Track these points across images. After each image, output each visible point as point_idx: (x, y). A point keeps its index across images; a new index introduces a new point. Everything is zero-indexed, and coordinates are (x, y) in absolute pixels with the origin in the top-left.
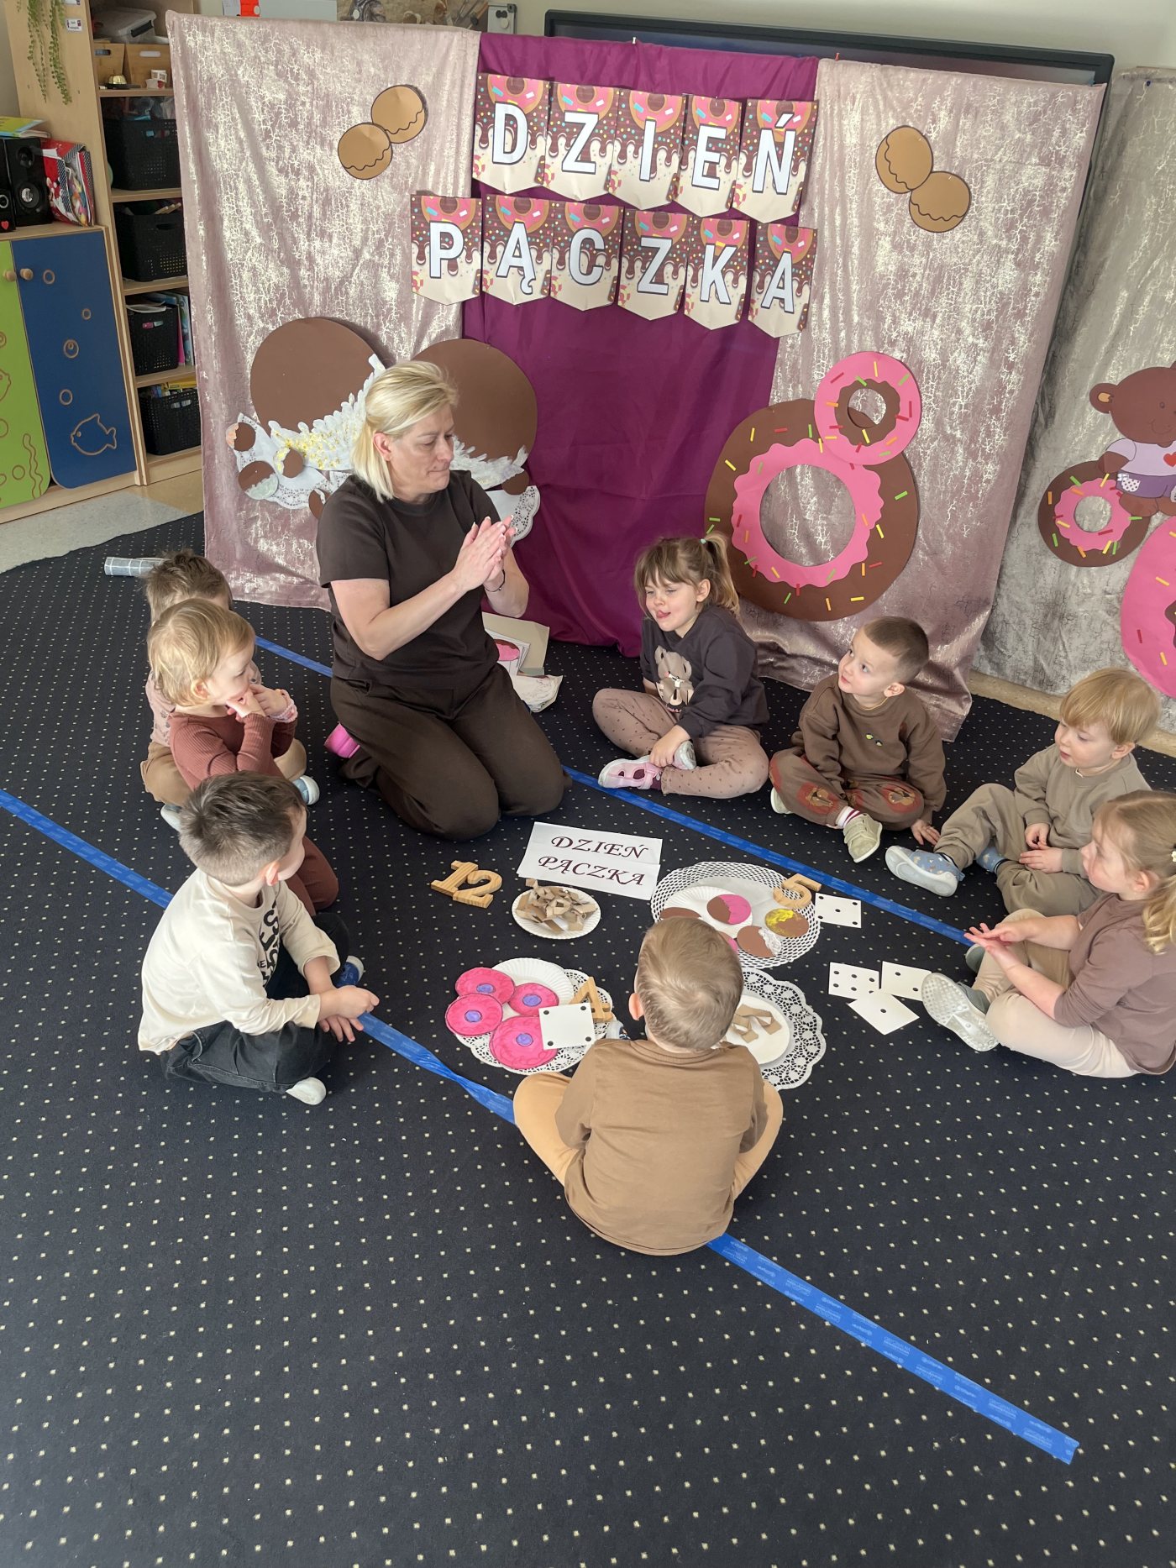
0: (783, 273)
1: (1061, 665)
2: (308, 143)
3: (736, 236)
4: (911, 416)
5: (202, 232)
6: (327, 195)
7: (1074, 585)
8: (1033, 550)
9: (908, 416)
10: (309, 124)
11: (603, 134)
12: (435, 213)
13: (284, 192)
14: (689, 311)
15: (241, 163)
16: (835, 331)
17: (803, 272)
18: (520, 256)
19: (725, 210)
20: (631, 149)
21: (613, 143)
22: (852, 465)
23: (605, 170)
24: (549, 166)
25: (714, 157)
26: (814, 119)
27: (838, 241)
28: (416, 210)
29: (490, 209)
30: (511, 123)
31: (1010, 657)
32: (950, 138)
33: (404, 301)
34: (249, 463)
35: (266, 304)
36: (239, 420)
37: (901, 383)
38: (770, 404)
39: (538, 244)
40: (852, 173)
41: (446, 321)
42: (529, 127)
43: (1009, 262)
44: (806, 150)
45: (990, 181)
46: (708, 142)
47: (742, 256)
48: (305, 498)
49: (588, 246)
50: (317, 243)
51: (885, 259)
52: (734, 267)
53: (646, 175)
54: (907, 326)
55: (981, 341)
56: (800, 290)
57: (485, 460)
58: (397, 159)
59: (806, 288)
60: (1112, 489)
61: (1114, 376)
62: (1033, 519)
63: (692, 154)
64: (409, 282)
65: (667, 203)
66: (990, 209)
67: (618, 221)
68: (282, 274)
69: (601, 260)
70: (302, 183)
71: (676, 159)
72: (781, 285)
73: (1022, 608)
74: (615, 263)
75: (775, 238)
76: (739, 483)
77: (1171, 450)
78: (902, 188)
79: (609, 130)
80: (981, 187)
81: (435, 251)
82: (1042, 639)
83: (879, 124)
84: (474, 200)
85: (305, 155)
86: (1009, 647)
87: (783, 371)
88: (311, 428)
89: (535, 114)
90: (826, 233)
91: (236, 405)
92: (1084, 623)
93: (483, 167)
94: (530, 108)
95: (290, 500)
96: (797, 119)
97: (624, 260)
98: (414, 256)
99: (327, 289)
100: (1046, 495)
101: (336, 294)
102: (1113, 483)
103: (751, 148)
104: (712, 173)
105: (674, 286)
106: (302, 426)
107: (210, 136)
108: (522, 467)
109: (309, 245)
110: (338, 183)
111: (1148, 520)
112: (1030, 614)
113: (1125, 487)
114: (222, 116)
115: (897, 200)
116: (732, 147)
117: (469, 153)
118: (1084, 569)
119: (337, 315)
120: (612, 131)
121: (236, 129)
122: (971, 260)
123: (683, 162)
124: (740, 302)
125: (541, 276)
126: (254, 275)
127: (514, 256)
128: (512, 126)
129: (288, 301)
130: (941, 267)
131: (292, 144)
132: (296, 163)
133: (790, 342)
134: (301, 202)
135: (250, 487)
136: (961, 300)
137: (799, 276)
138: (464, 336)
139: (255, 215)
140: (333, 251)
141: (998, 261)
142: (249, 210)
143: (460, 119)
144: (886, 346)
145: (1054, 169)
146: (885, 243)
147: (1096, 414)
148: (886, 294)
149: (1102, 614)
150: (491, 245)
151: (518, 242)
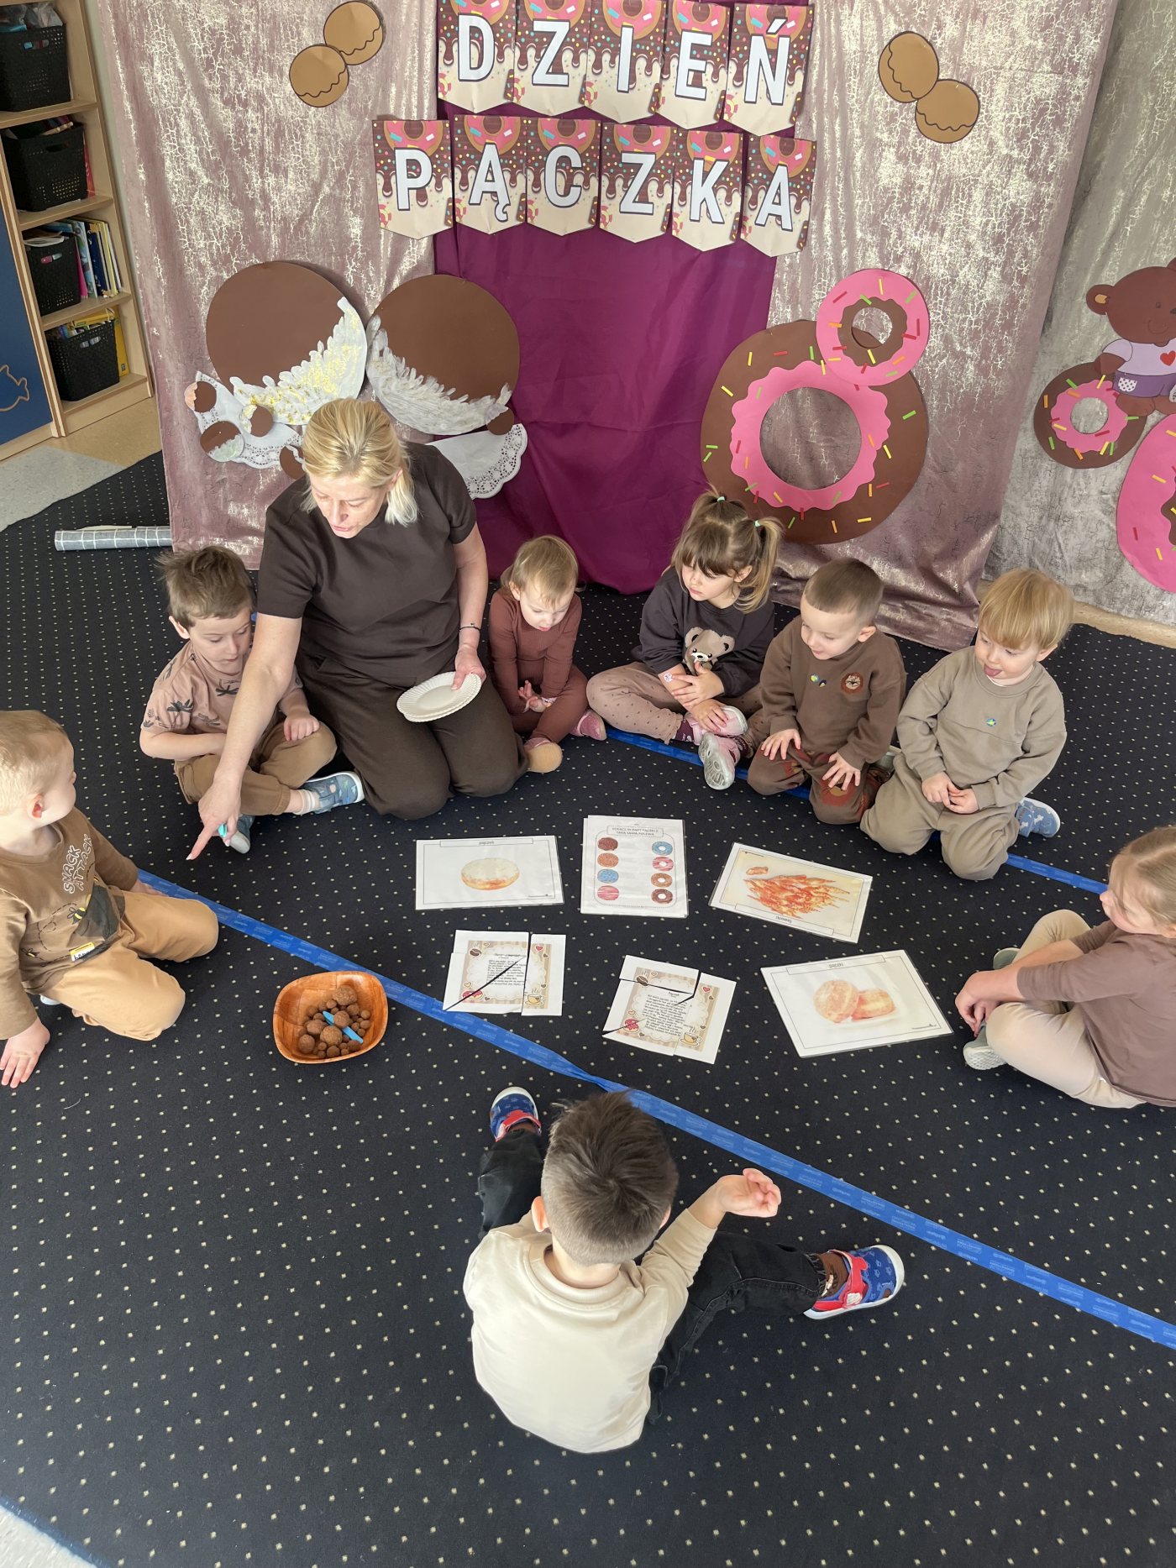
0: (779, 188)
1: (1056, 565)
2: (255, 71)
3: (727, 150)
4: (919, 334)
5: (142, 177)
6: (279, 126)
7: (1070, 487)
8: (1029, 454)
9: (915, 334)
10: (255, 50)
11: (578, 41)
12: (399, 139)
13: (231, 126)
14: (677, 231)
15: (181, 96)
16: (837, 249)
17: (801, 186)
18: (493, 181)
19: (714, 122)
20: (606, 58)
21: (586, 52)
22: (856, 386)
23: (579, 81)
24: (518, 80)
25: (699, 65)
26: (809, 25)
27: (839, 154)
28: (379, 137)
29: (459, 131)
30: (477, 35)
31: (1005, 560)
32: (957, 47)
33: (371, 235)
34: (212, 424)
35: (218, 250)
36: (197, 379)
37: (909, 300)
38: (768, 327)
39: (510, 166)
40: (854, 82)
41: (417, 254)
42: (495, 39)
43: (1019, 171)
44: (801, 58)
45: (1000, 89)
46: (692, 50)
47: (734, 171)
48: (275, 456)
49: (564, 165)
50: (271, 180)
51: (889, 171)
52: (727, 183)
53: (624, 86)
54: (914, 241)
55: (992, 254)
56: (798, 206)
57: (467, 401)
58: (355, 82)
59: (805, 205)
60: (1108, 390)
61: (1111, 276)
62: (1029, 423)
63: (674, 62)
64: (374, 217)
65: (649, 115)
66: (1001, 118)
67: (595, 137)
68: (234, 217)
69: (579, 179)
70: (251, 114)
71: (657, 67)
72: (777, 201)
73: (1018, 511)
74: (594, 181)
75: (769, 152)
76: (738, 409)
77: (1167, 349)
78: (908, 97)
79: (581, 38)
80: (991, 96)
81: (402, 180)
82: (1037, 540)
83: (880, 29)
84: (441, 122)
85: (251, 83)
86: (1004, 550)
87: (782, 292)
88: (277, 380)
89: (501, 25)
90: (827, 145)
91: (192, 362)
92: (1080, 524)
93: (449, 85)
94: (495, 19)
95: (259, 459)
96: (791, 24)
97: (604, 178)
98: (380, 188)
99: (286, 229)
100: (1041, 400)
101: (296, 234)
102: (1110, 384)
103: (741, 56)
104: (697, 82)
105: (660, 206)
106: (267, 379)
107: (144, 70)
108: (506, 405)
109: (263, 183)
110: (290, 113)
111: (1144, 420)
112: (1025, 517)
113: (1121, 388)
114: (157, 46)
115: (901, 109)
116: (720, 55)
117: (433, 73)
118: (1080, 472)
119: (298, 257)
120: (585, 40)
121: (174, 60)
122: (980, 171)
123: (665, 70)
124: (735, 221)
125: (515, 200)
126: (202, 219)
127: (486, 181)
128: (478, 39)
129: (243, 246)
130: (949, 178)
131: (237, 73)
132: (243, 93)
133: (788, 261)
134: (251, 135)
135: (213, 448)
136: (971, 213)
137: (797, 191)
138: (437, 272)
139: (200, 153)
140: (289, 187)
141: (1010, 171)
142: (193, 147)
143: (421, 34)
144: (891, 262)
145: (1067, 78)
146: (890, 155)
147: (1093, 316)
148: (891, 208)
149: (1100, 515)
150: (462, 171)
151: (490, 165)
